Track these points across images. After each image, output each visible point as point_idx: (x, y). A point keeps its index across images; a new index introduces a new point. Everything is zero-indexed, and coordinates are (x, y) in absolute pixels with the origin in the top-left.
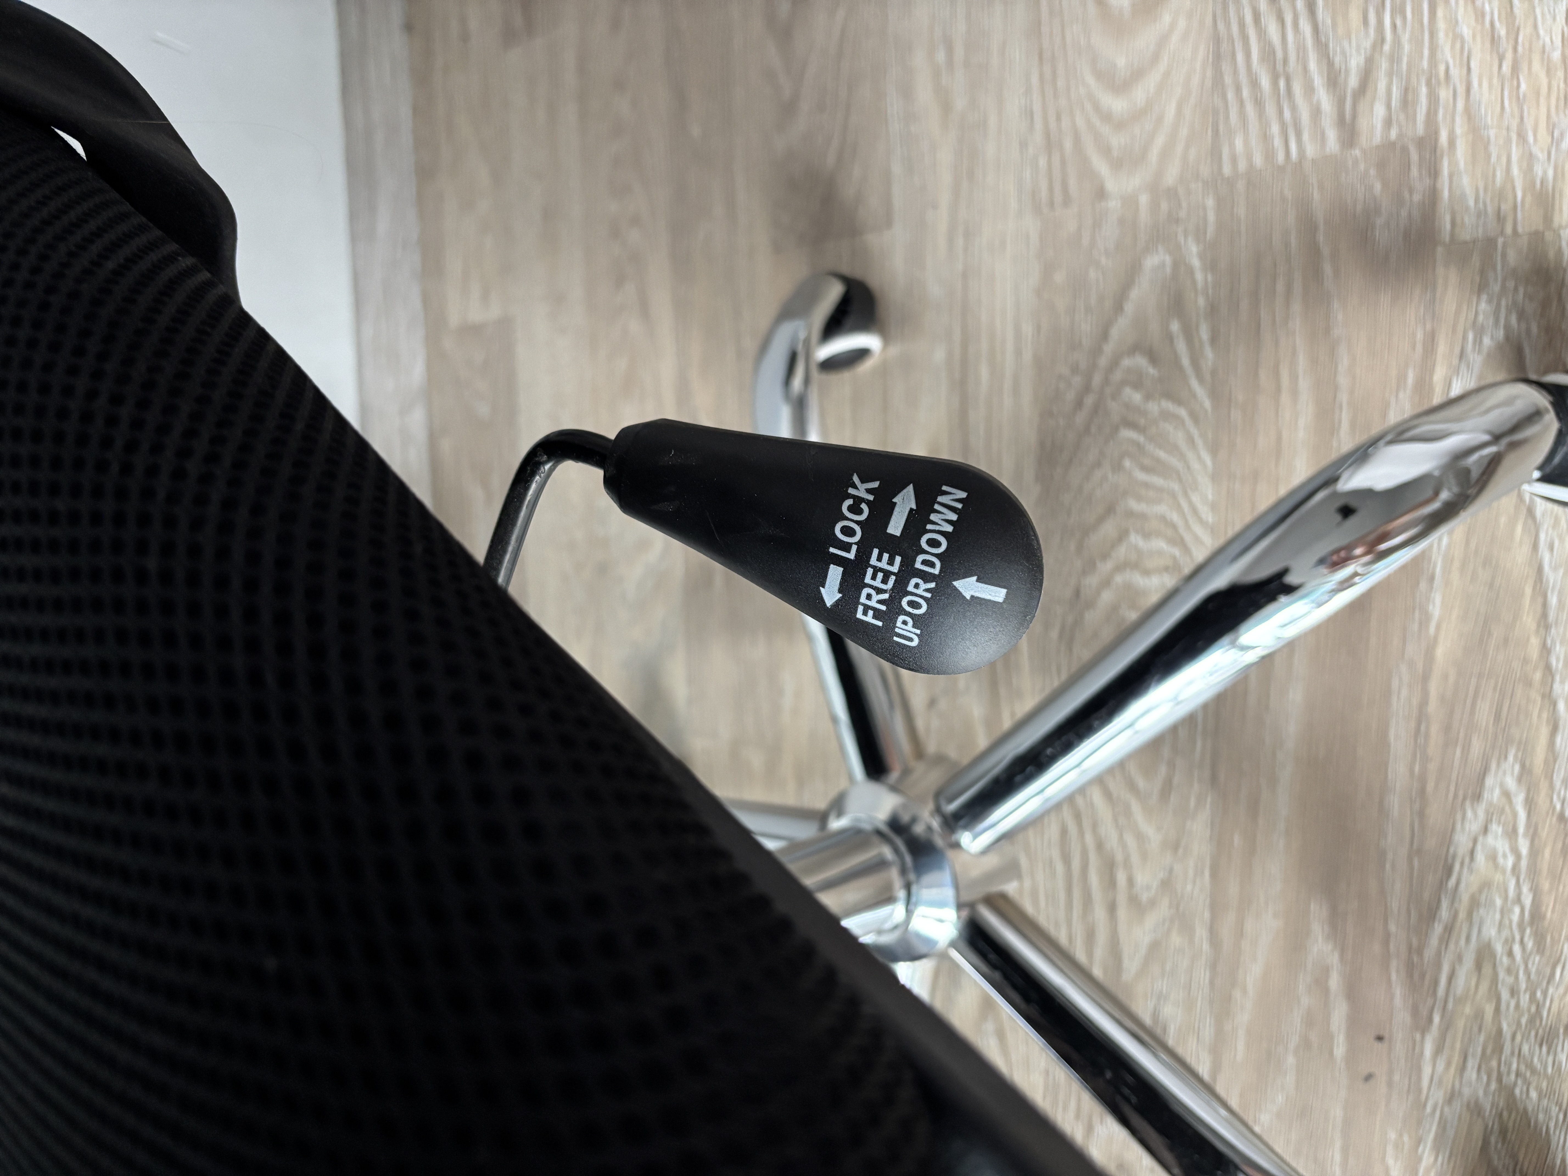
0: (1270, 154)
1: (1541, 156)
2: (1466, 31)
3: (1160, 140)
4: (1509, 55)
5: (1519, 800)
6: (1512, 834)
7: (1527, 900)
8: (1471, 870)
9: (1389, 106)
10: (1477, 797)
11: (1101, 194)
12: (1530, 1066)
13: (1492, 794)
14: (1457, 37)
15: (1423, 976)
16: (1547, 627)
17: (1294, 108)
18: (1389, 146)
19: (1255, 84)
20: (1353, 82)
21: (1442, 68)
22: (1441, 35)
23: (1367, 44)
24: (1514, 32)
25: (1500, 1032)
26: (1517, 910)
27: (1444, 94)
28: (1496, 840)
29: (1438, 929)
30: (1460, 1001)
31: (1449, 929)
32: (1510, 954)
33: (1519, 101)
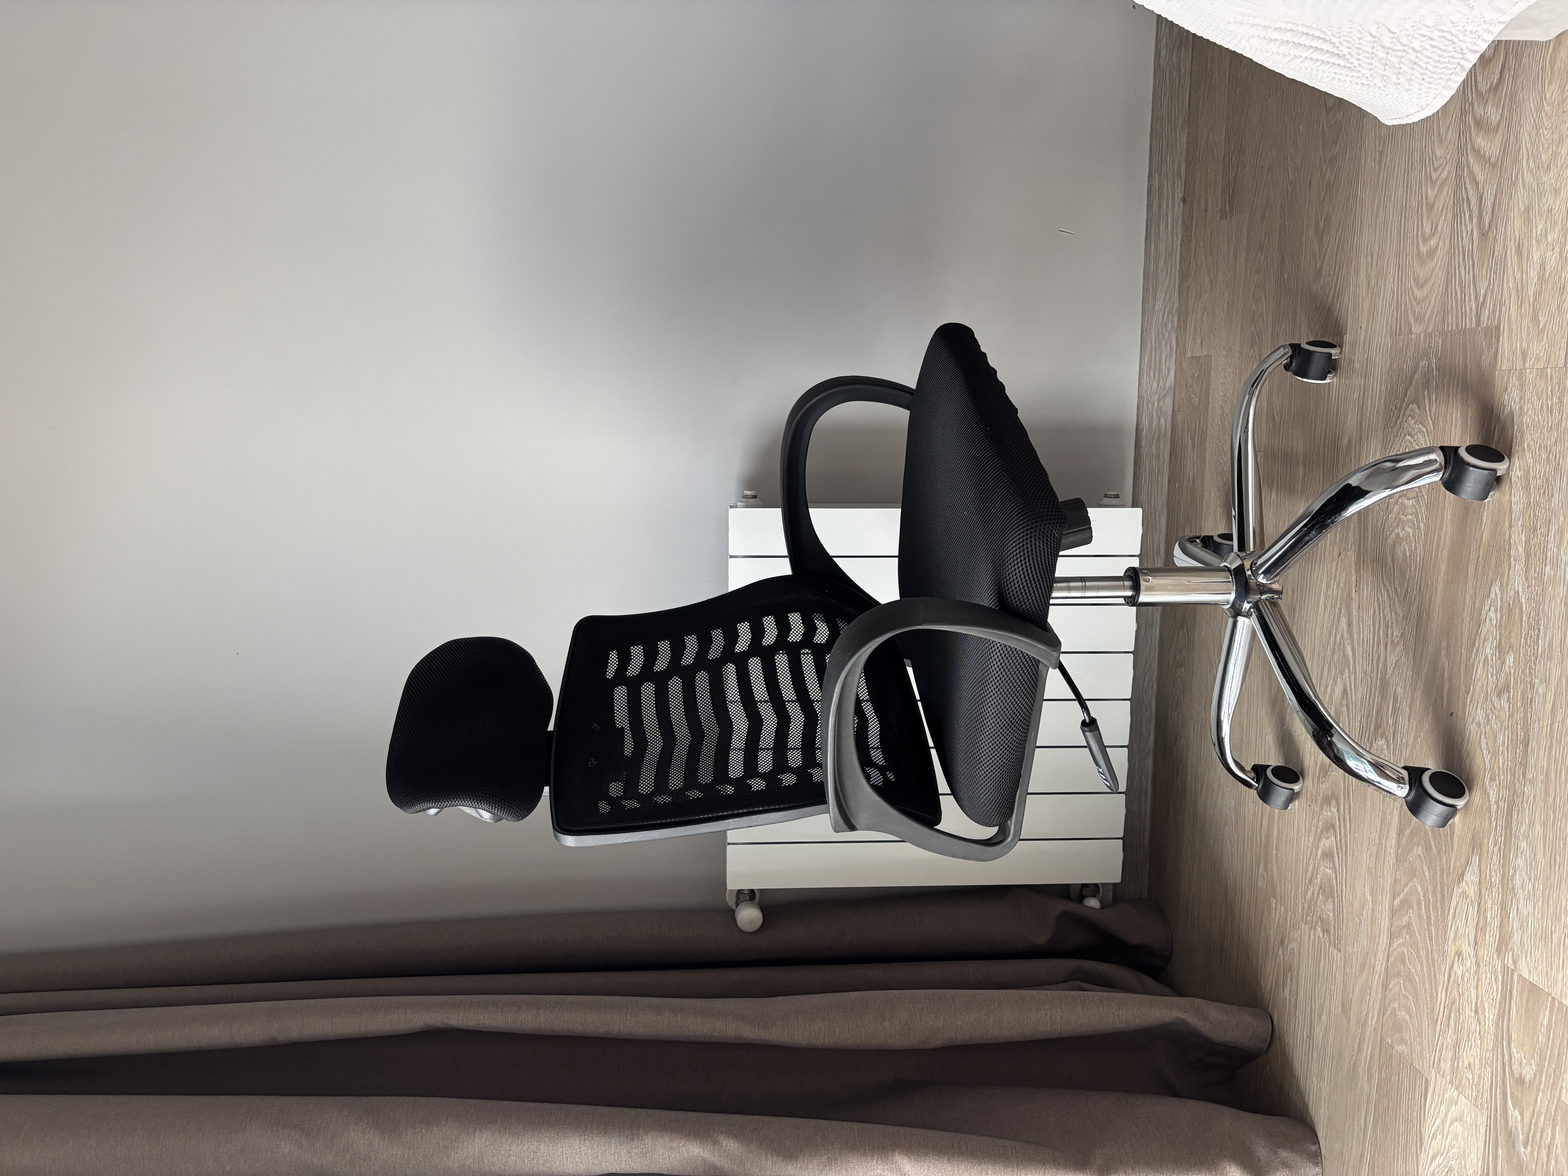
0: (1457, 325)
1: (1525, 340)
2: (1511, 286)
3: (1429, 311)
4: (1520, 297)
5: (1499, 597)
6: (1496, 611)
7: (1498, 638)
8: (1485, 626)
9: (1489, 312)
10: (1489, 596)
11: (1410, 332)
12: (1494, 706)
13: (1492, 595)
14: (1509, 287)
15: (1469, 670)
16: (1511, 527)
17: (1465, 307)
18: (1488, 327)
19: (1456, 294)
20: (1481, 300)
21: (1504, 299)
22: (1505, 285)
23: (1486, 284)
24: (1523, 288)
25: (1487, 692)
26: (1495, 641)
27: (1503, 310)
28: (1492, 614)
29: (1475, 650)
30: (1478, 680)
31: (1477, 650)
32: (1492, 660)
33: (1521, 316)
